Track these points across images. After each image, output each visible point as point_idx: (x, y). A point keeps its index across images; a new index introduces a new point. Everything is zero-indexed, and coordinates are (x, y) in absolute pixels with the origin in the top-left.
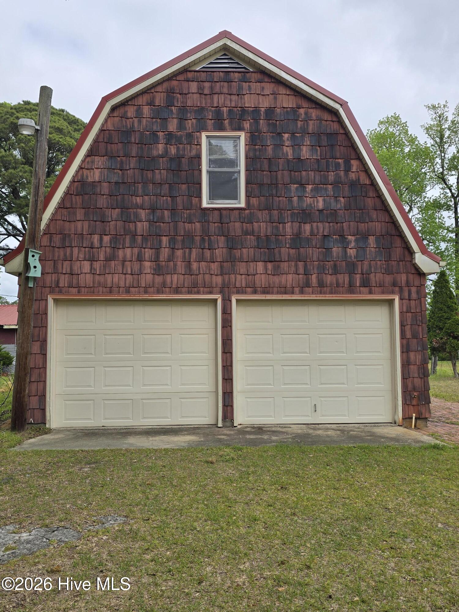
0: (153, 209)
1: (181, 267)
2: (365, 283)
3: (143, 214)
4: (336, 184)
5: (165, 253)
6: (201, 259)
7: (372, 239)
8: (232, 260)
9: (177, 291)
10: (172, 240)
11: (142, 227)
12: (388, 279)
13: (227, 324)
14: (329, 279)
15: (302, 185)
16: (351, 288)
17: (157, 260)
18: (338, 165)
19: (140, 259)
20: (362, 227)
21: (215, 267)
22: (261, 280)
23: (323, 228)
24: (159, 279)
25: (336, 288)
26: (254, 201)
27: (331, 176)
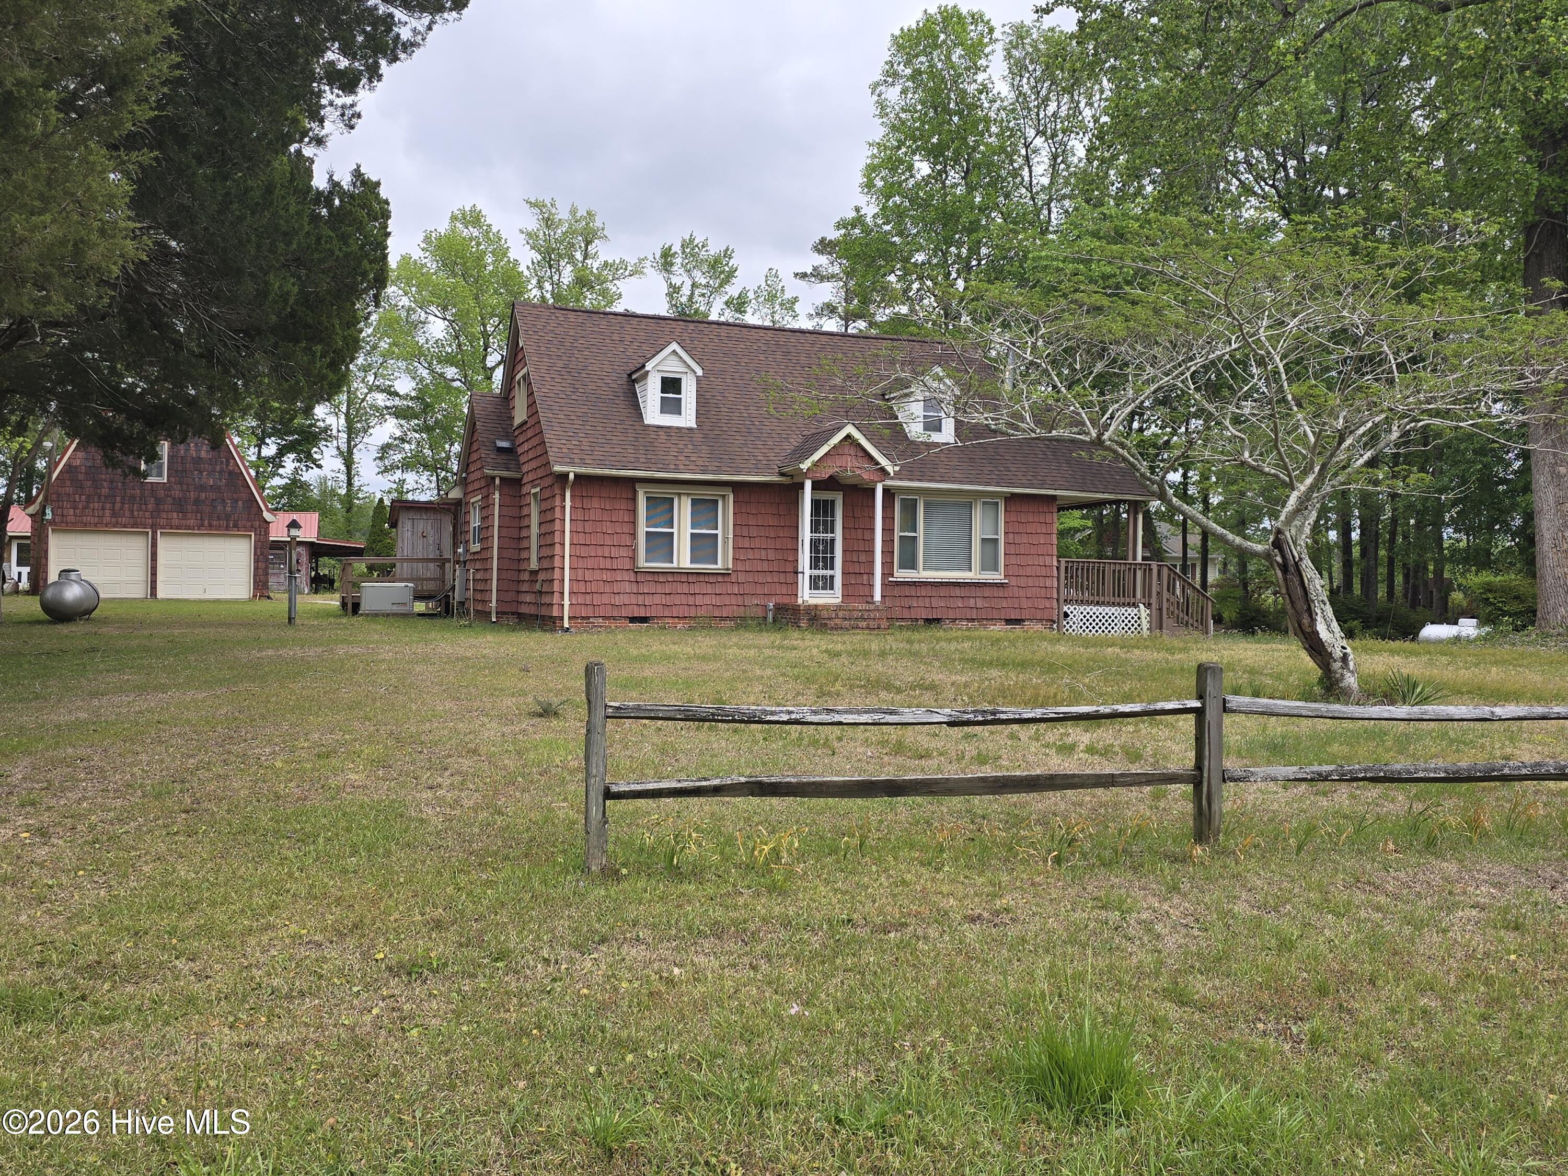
0: (112, 482)
1: (127, 513)
2: (236, 526)
3: (105, 484)
5: (118, 506)
6: (140, 510)
7: (240, 503)
8: (159, 511)
9: (125, 526)
10: (123, 498)
11: (104, 491)
12: (249, 524)
13: (154, 545)
14: (215, 523)
15: (201, 472)
16: (227, 528)
17: (113, 509)
18: (222, 463)
19: (103, 509)
20: (235, 496)
21: (147, 514)
22: (175, 522)
23: (212, 495)
24: (114, 520)
25: (219, 528)
26: (173, 479)
27: (218, 468)
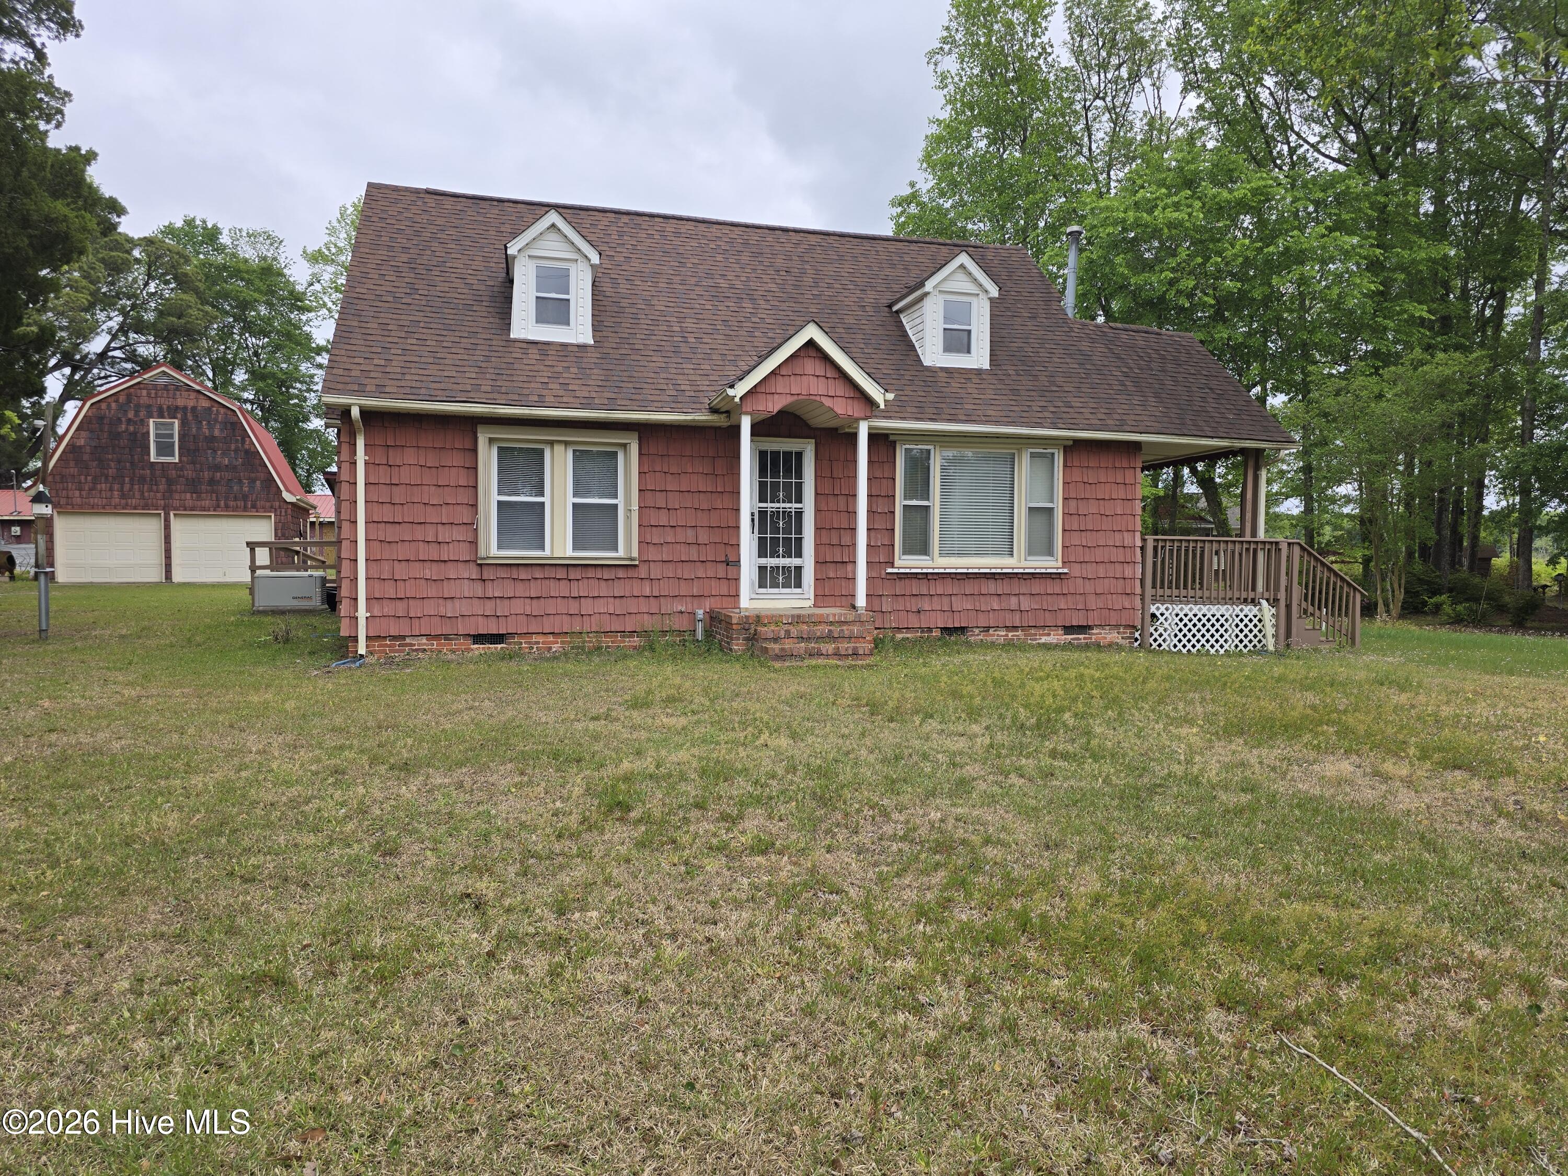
0: (119, 462)
1: (137, 495)
2: (254, 506)
3: (112, 464)
4: (236, 451)
5: (127, 487)
6: (150, 490)
7: (258, 483)
8: (171, 491)
9: (135, 508)
10: (132, 479)
11: (111, 472)
12: (268, 504)
13: (167, 527)
14: (232, 503)
15: (215, 451)
16: (245, 509)
17: (122, 490)
18: (237, 441)
19: (111, 490)
20: (253, 475)
21: (159, 495)
22: (189, 503)
23: (227, 475)
24: (123, 501)
25: (235, 509)
26: (185, 459)
27: (233, 446)
